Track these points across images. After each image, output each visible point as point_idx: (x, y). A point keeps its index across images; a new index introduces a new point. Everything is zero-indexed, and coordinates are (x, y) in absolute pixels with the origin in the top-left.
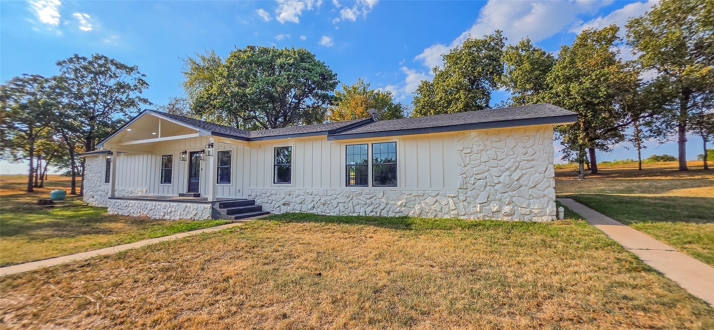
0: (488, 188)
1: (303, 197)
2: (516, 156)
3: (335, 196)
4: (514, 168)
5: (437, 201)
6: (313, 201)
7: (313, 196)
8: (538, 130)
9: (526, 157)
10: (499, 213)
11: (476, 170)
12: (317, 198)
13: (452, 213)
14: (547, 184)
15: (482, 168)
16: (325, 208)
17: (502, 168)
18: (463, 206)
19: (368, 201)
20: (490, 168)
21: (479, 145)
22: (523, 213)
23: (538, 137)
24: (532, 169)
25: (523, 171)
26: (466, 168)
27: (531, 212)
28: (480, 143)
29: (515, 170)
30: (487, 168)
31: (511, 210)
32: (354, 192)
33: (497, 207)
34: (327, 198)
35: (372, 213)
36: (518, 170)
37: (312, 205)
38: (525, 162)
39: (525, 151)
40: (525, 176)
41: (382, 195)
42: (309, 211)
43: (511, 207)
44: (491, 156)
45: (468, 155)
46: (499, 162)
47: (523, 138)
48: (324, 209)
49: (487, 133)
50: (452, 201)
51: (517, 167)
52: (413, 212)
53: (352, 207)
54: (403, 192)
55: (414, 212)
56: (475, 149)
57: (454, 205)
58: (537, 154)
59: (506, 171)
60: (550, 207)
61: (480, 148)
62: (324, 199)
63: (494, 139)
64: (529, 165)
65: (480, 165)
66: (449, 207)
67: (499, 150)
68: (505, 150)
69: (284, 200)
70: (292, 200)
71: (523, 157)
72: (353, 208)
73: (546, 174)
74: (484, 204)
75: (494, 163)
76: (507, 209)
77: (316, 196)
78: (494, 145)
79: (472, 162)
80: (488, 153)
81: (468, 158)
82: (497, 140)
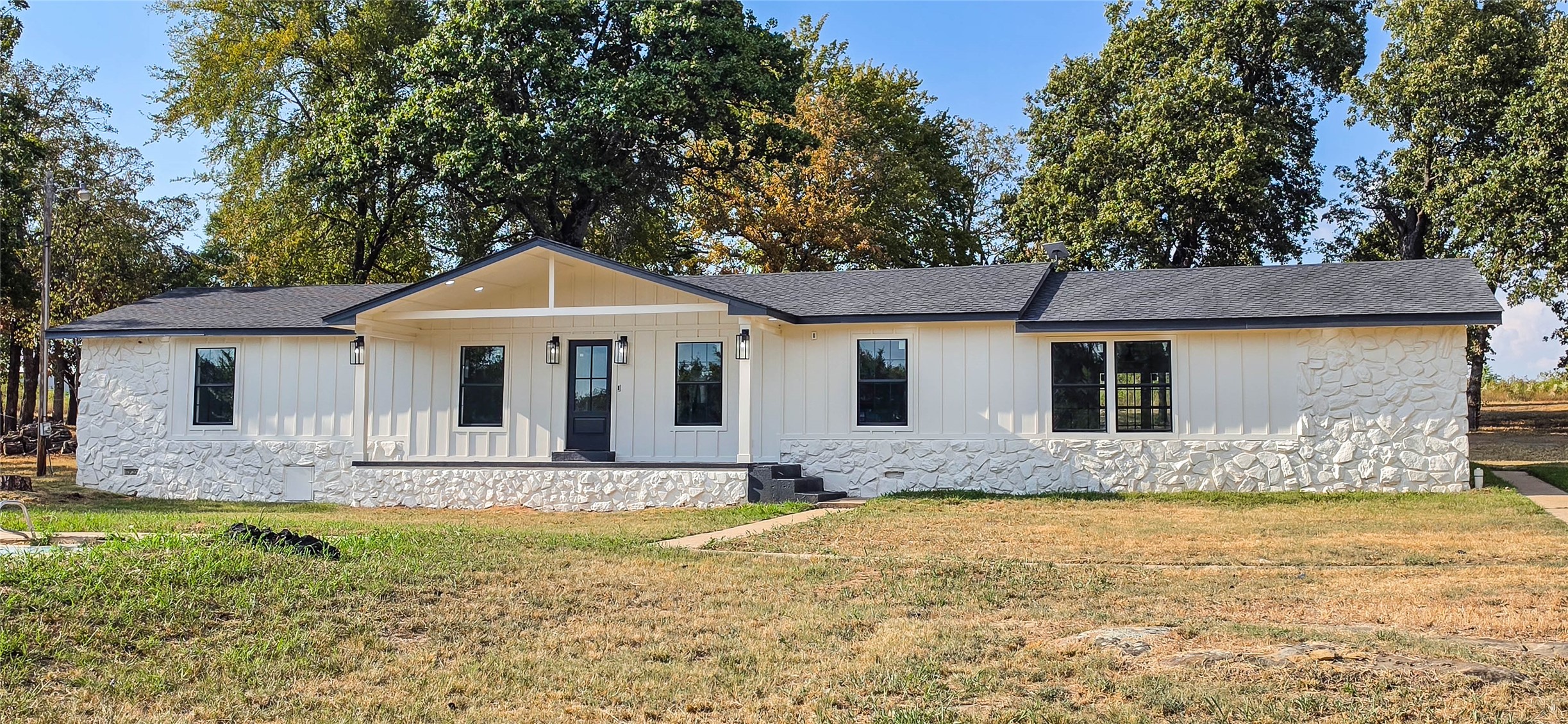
0: (1354, 435)
1: (942, 456)
2: (1404, 377)
3: (1027, 452)
4: (1400, 399)
5: (1257, 460)
6: (969, 464)
7: (969, 454)
8: (1442, 333)
9: (1422, 380)
10: (1373, 480)
11: (1333, 402)
12: (980, 459)
13: (1286, 482)
14: (1456, 428)
15: (1344, 397)
16: (1000, 480)
17: (1380, 398)
18: (1307, 470)
19: (1107, 462)
20: (1359, 398)
21: (1340, 355)
22: (1416, 478)
23: (1442, 344)
24: (1431, 401)
25: (1417, 405)
26: (1314, 397)
27: (1429, 477)
28: (1341, 352)
29: (1403, 401)
30: (1353, 398)
31: (1395, 474)
32: (1075, 444)
33: (1370, 470)
34: (1004, 457)
35: (1117, 488)
36: (1408, 403)
37: (968, 472)
38: (1420, 388)
39: (1419, 368)
40: (1421, 413)
41: (1139, 449)
42: (959, 488)
43: (1396, 469)
44: (1360, 376)
45: (1318, 372)
46: (1375, 388)
47: (1416, 345)
48: (999, 483)
49: (1353, 333)
50: (1286, 459)
51: (1406, 397)
52: (1206, 482)
53: (1069, 475)
54: (1187, 443)
55: (1209, 482)
56: (1332, 361)
57: (1290, 468)
58: (1440, 374)
59: (1387, 404)
60: (1461, 466)
61: (1341, 360)
62: (999, 459)
63: (1367, 344)
64: (1428, 392)
65: (1340, 391)
66: (1281, 472)
67: (1374, 365)
68: (1386, 365)
69: (889, 464)
70: (911, 464)
71: (1417, 380)
72: (1072, 478)
73: (1456, 408)
74: (1346, 465)
75: (1365, 389)
76: (1387, 472)
77: (977, 454)
78: (1367, 355)
79: (1325, 386)
80: (1355, 369)
81: (1317, 379)
82: (1372, 346)
